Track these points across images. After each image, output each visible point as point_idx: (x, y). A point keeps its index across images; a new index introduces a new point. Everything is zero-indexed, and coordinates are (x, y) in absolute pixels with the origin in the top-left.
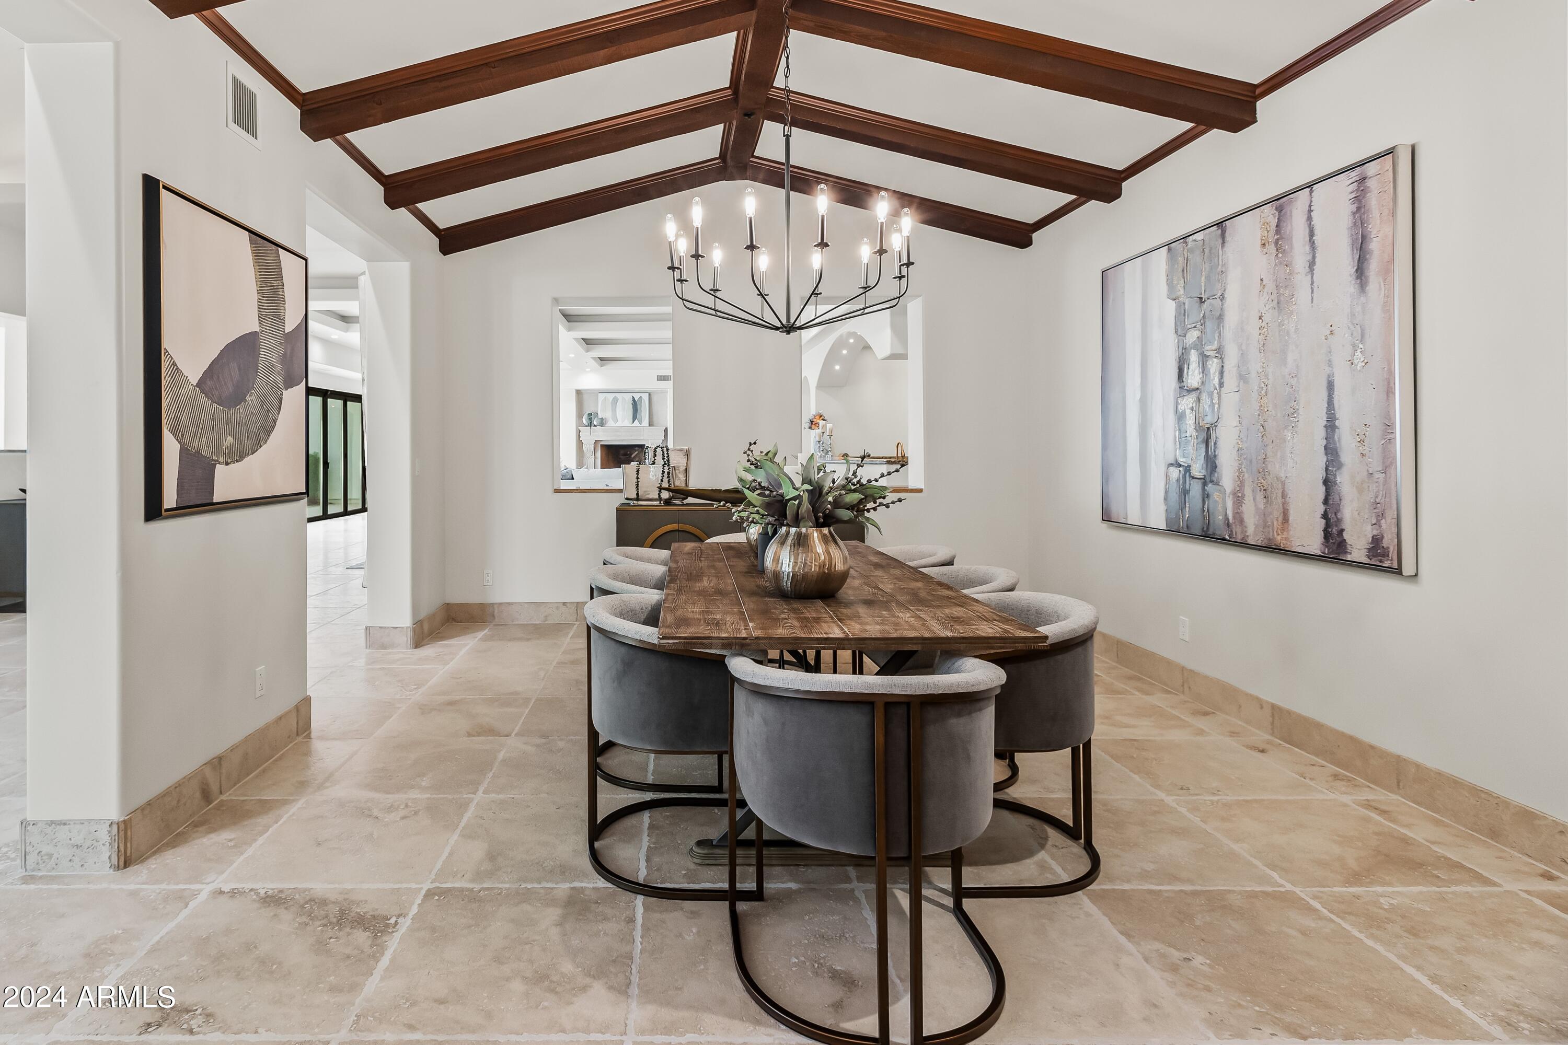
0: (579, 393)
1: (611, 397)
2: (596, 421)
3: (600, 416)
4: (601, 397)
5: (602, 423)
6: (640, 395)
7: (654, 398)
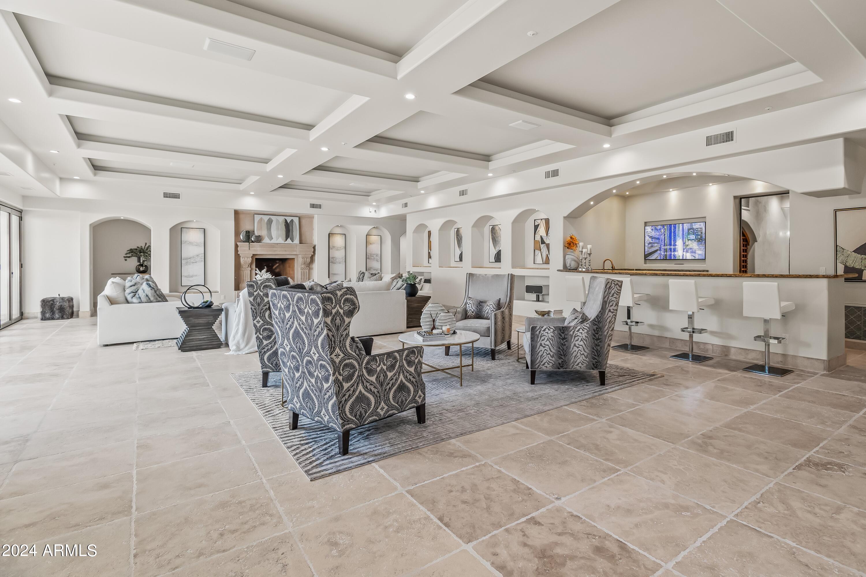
0: (237, 213)
1: (266, 218)
2: (253, 238)
3: (257, 233)
4: (257, 218)
5: (259, 239)
6: (291, 218)
7: (303, 221)
